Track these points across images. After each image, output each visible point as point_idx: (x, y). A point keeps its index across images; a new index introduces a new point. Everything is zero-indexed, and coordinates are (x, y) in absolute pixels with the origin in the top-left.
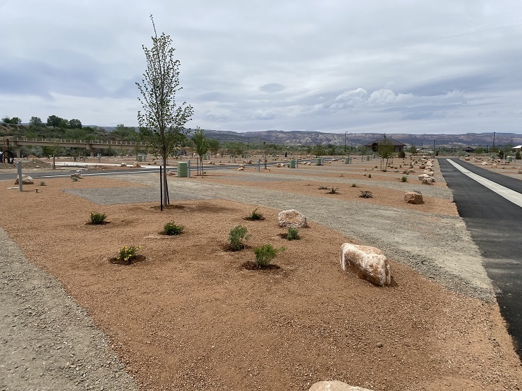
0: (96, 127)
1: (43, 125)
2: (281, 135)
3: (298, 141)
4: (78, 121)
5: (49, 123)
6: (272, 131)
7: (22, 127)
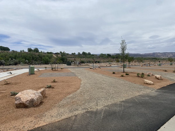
0: (94, 54)
1: (81, 55)
2: (159, 54)
3: (166, 56)
4: (90, 53)
5: (82, 54)
6: (155, 53)
7: (76, 55)
